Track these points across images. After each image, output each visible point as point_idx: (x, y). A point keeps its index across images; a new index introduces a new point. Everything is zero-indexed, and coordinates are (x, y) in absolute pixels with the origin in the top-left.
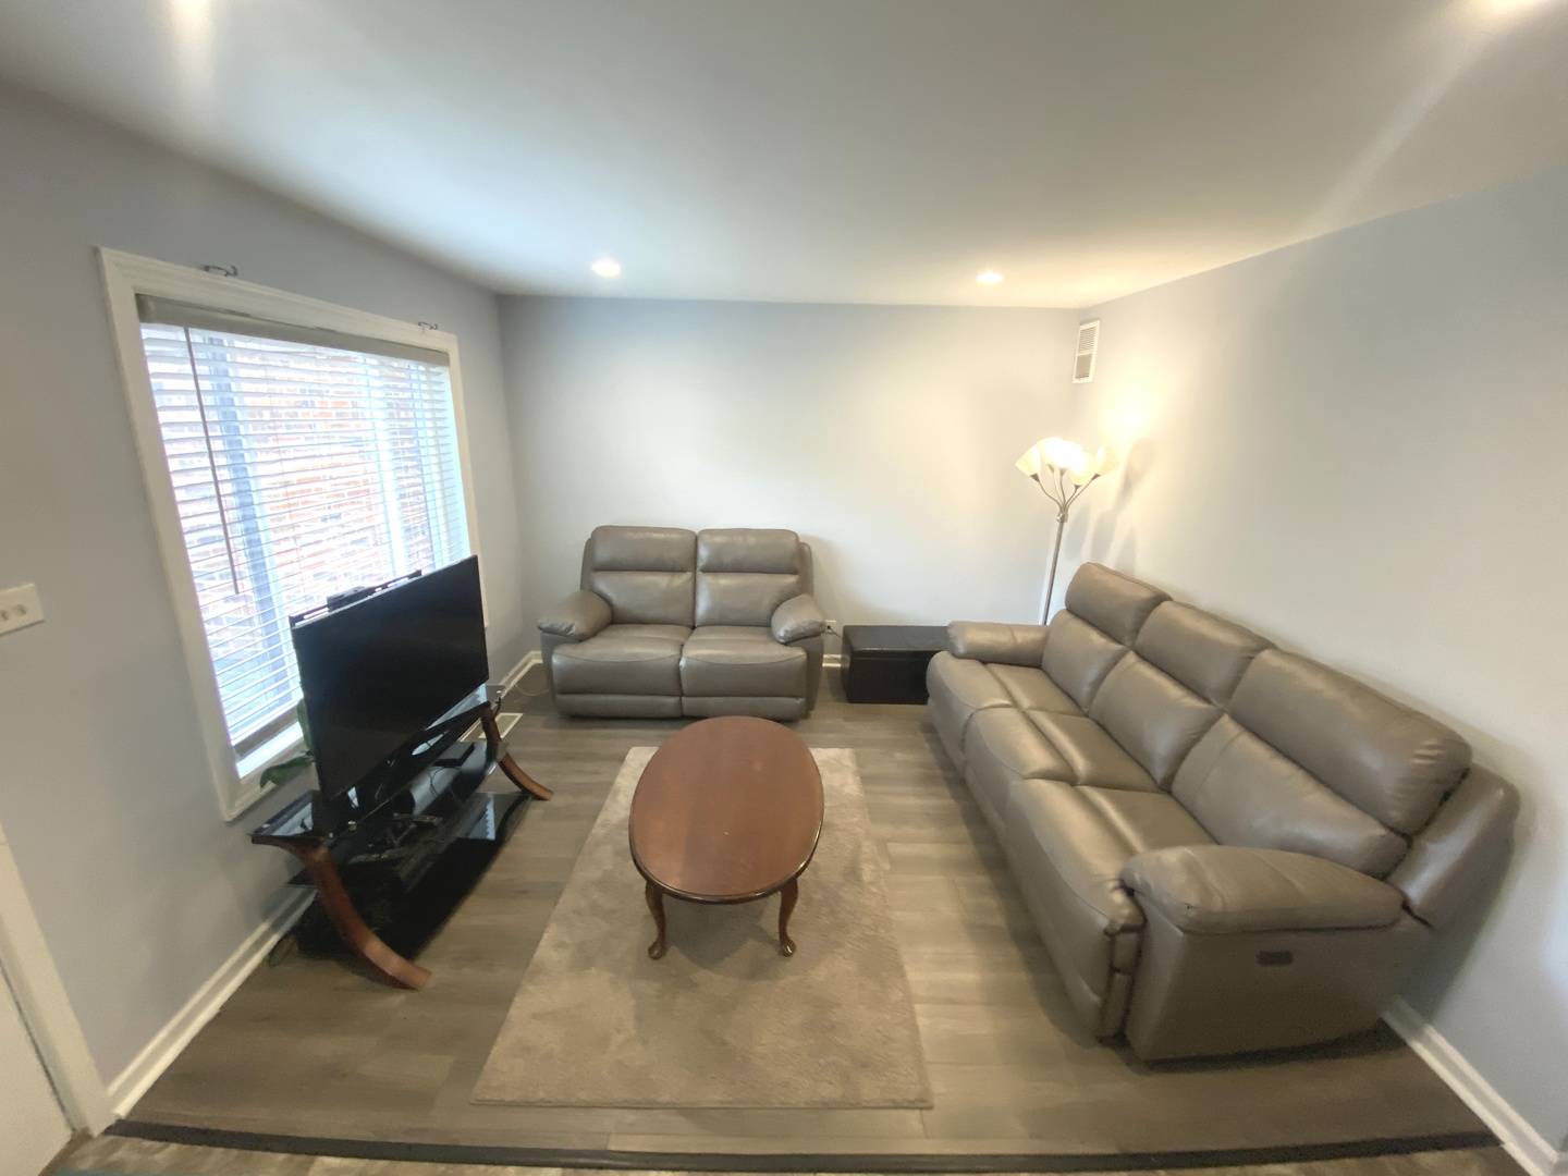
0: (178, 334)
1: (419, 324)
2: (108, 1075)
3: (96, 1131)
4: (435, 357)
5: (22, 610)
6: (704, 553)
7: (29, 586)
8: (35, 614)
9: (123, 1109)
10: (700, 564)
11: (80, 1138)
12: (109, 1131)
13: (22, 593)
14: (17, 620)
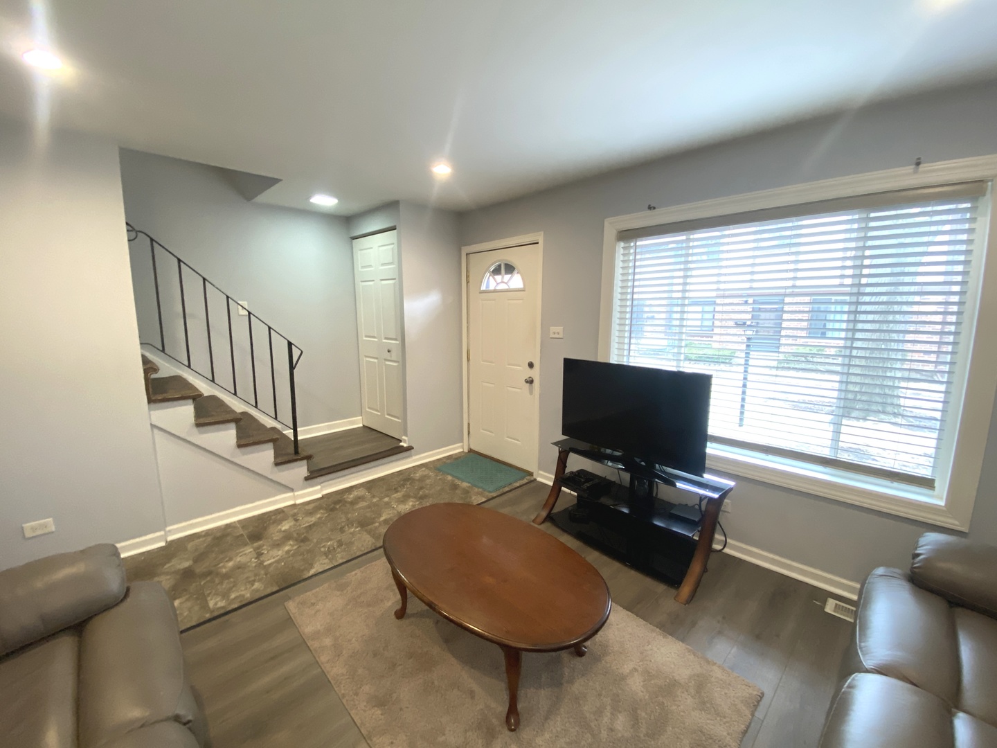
3: (534, 476)
5: (558, 333)
8: (561, 336)
13: (560, 329)
14: (556, 336)
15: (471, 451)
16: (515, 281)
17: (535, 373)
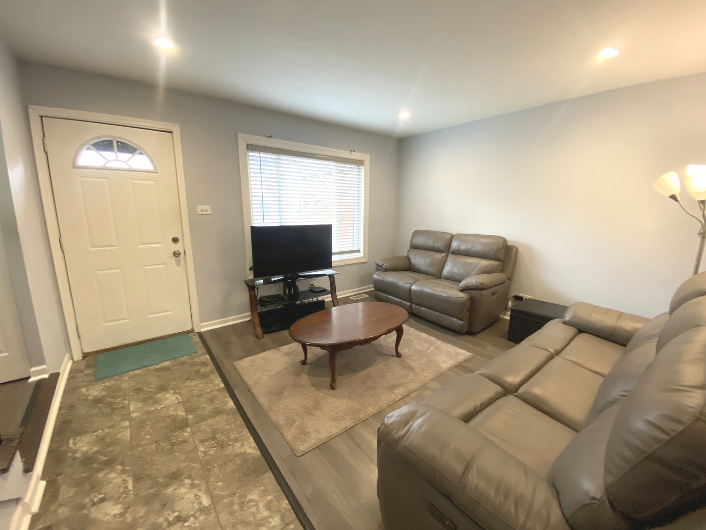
0: (257, 154)
1: (351, 151)
2: (201, 322)
3: (196, 331)
4: (359, 163)
5: (207, 211)
6: (455, 245)
7: (210, 206)
8: (209, 212)
9: (202, 330)
10: (451, 250)
11: (192, 331)
12: (197, 332)
13: (208, 207)
14: (205, 213)
15: (85, 356)
16: (140, 162)
17: (187, 245)
